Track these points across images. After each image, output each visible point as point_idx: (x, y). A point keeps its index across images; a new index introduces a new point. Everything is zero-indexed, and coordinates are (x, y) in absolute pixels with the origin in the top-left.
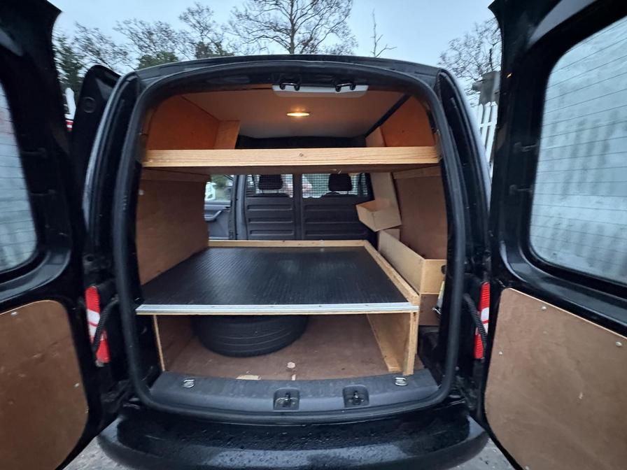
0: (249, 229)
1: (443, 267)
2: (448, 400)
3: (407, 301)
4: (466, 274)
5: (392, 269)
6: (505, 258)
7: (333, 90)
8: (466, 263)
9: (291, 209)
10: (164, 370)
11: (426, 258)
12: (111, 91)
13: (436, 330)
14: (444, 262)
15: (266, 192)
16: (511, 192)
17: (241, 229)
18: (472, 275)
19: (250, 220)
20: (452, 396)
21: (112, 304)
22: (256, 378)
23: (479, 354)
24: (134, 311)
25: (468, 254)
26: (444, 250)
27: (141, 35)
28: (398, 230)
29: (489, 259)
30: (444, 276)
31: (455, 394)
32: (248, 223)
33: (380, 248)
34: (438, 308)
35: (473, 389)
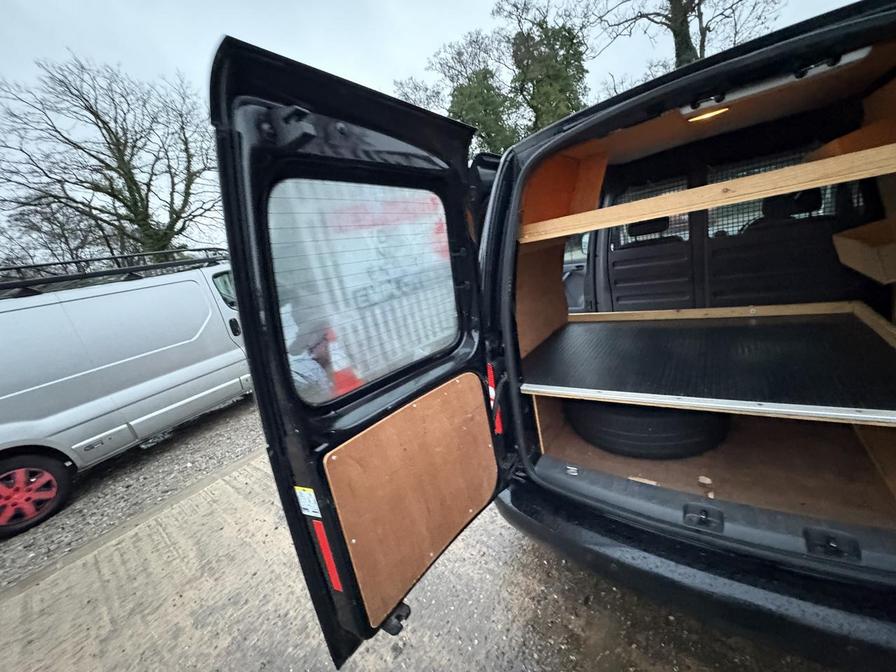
0: (615, 295)
7: (791, 79)
9: (686, 259)
10: (543, 452)
12: (494, 175)
15: (640, 238)
17: (602, 296)
19: (616, 283)
21: (503, 381)
22: (653, 483)
24: (519, 389)
27: (451, 63)
32: (613, 286)
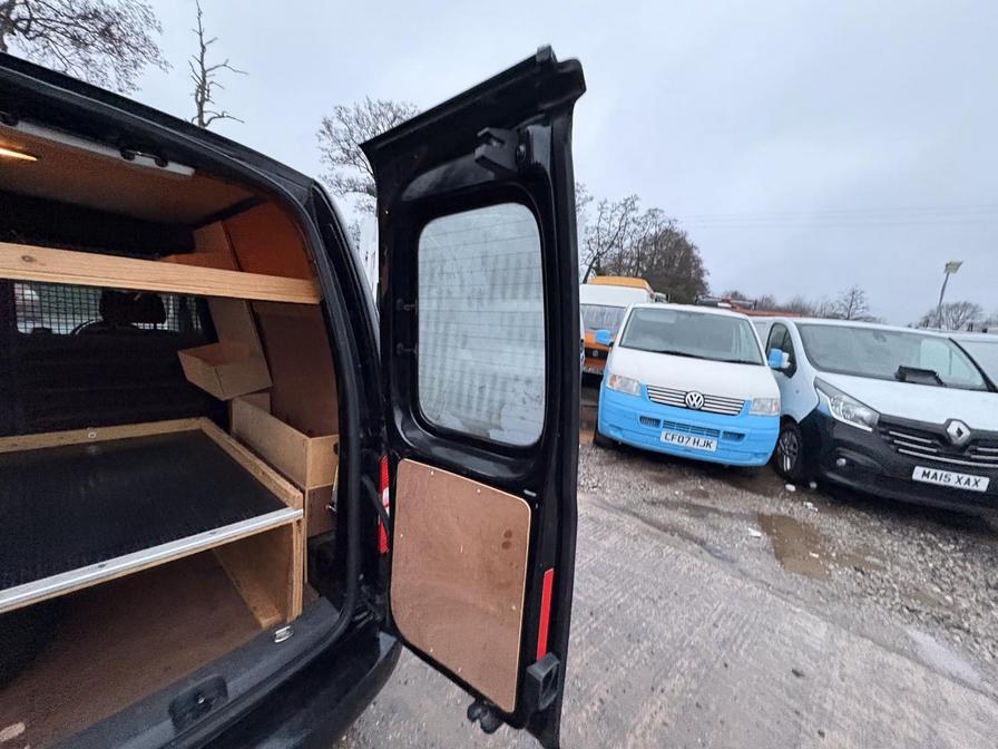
1: (335, 446)
2: (352, 625)
3: (286, 506)
4: (364, 450)
5: (259, 462)
6: (399, 427)
8: (361, 436)
11: (311, 437)
13: (333, 537)
14: (335, 438)
16: (399, 352)
18: (369, 450)
20: (358, 618)
23: (384, 549)
25: (363, 424)
26: (335, 422)
28: (267, 396)
29: (384, 429)
30: (337, 458)
31: (360, 613)
33: (234, 428)
34: (332, 505)
35: (380, 594)
